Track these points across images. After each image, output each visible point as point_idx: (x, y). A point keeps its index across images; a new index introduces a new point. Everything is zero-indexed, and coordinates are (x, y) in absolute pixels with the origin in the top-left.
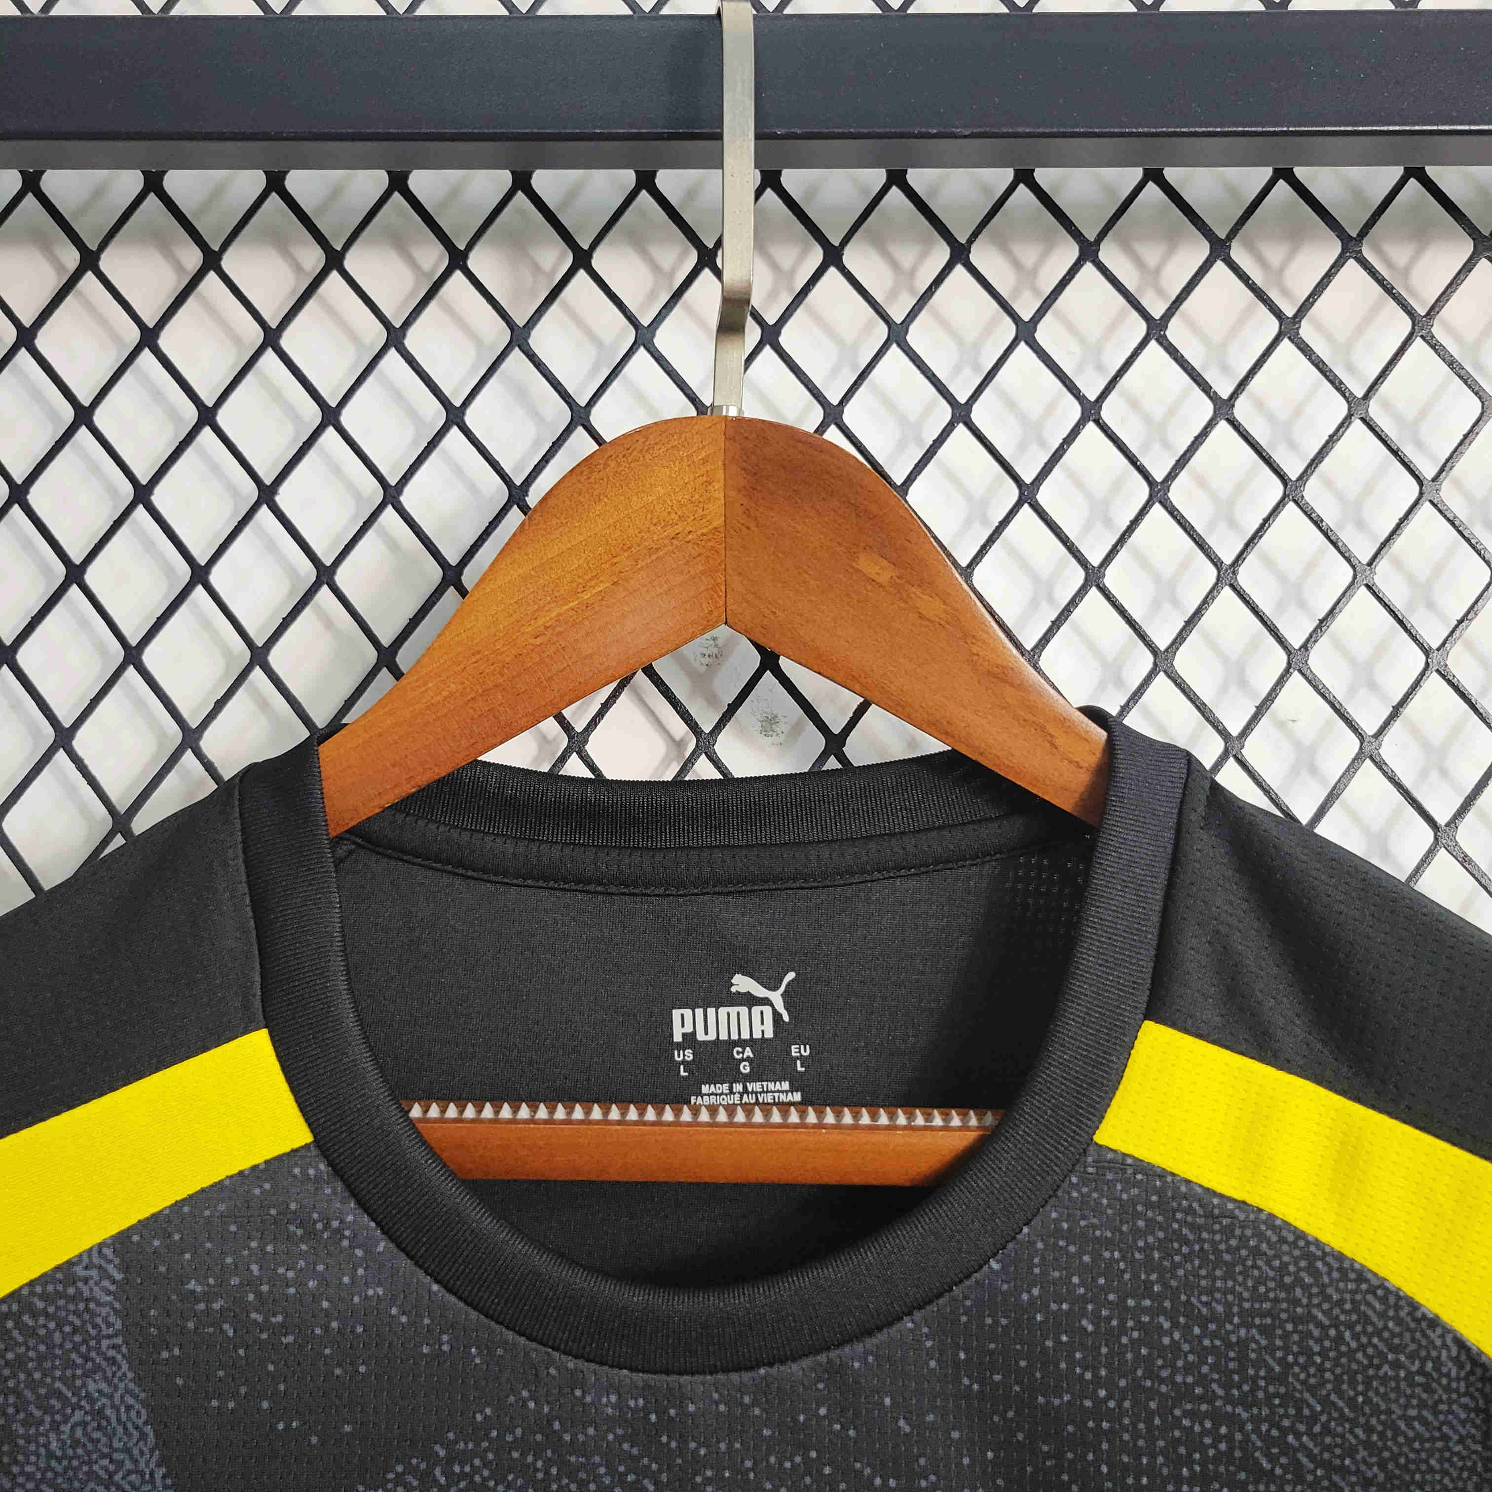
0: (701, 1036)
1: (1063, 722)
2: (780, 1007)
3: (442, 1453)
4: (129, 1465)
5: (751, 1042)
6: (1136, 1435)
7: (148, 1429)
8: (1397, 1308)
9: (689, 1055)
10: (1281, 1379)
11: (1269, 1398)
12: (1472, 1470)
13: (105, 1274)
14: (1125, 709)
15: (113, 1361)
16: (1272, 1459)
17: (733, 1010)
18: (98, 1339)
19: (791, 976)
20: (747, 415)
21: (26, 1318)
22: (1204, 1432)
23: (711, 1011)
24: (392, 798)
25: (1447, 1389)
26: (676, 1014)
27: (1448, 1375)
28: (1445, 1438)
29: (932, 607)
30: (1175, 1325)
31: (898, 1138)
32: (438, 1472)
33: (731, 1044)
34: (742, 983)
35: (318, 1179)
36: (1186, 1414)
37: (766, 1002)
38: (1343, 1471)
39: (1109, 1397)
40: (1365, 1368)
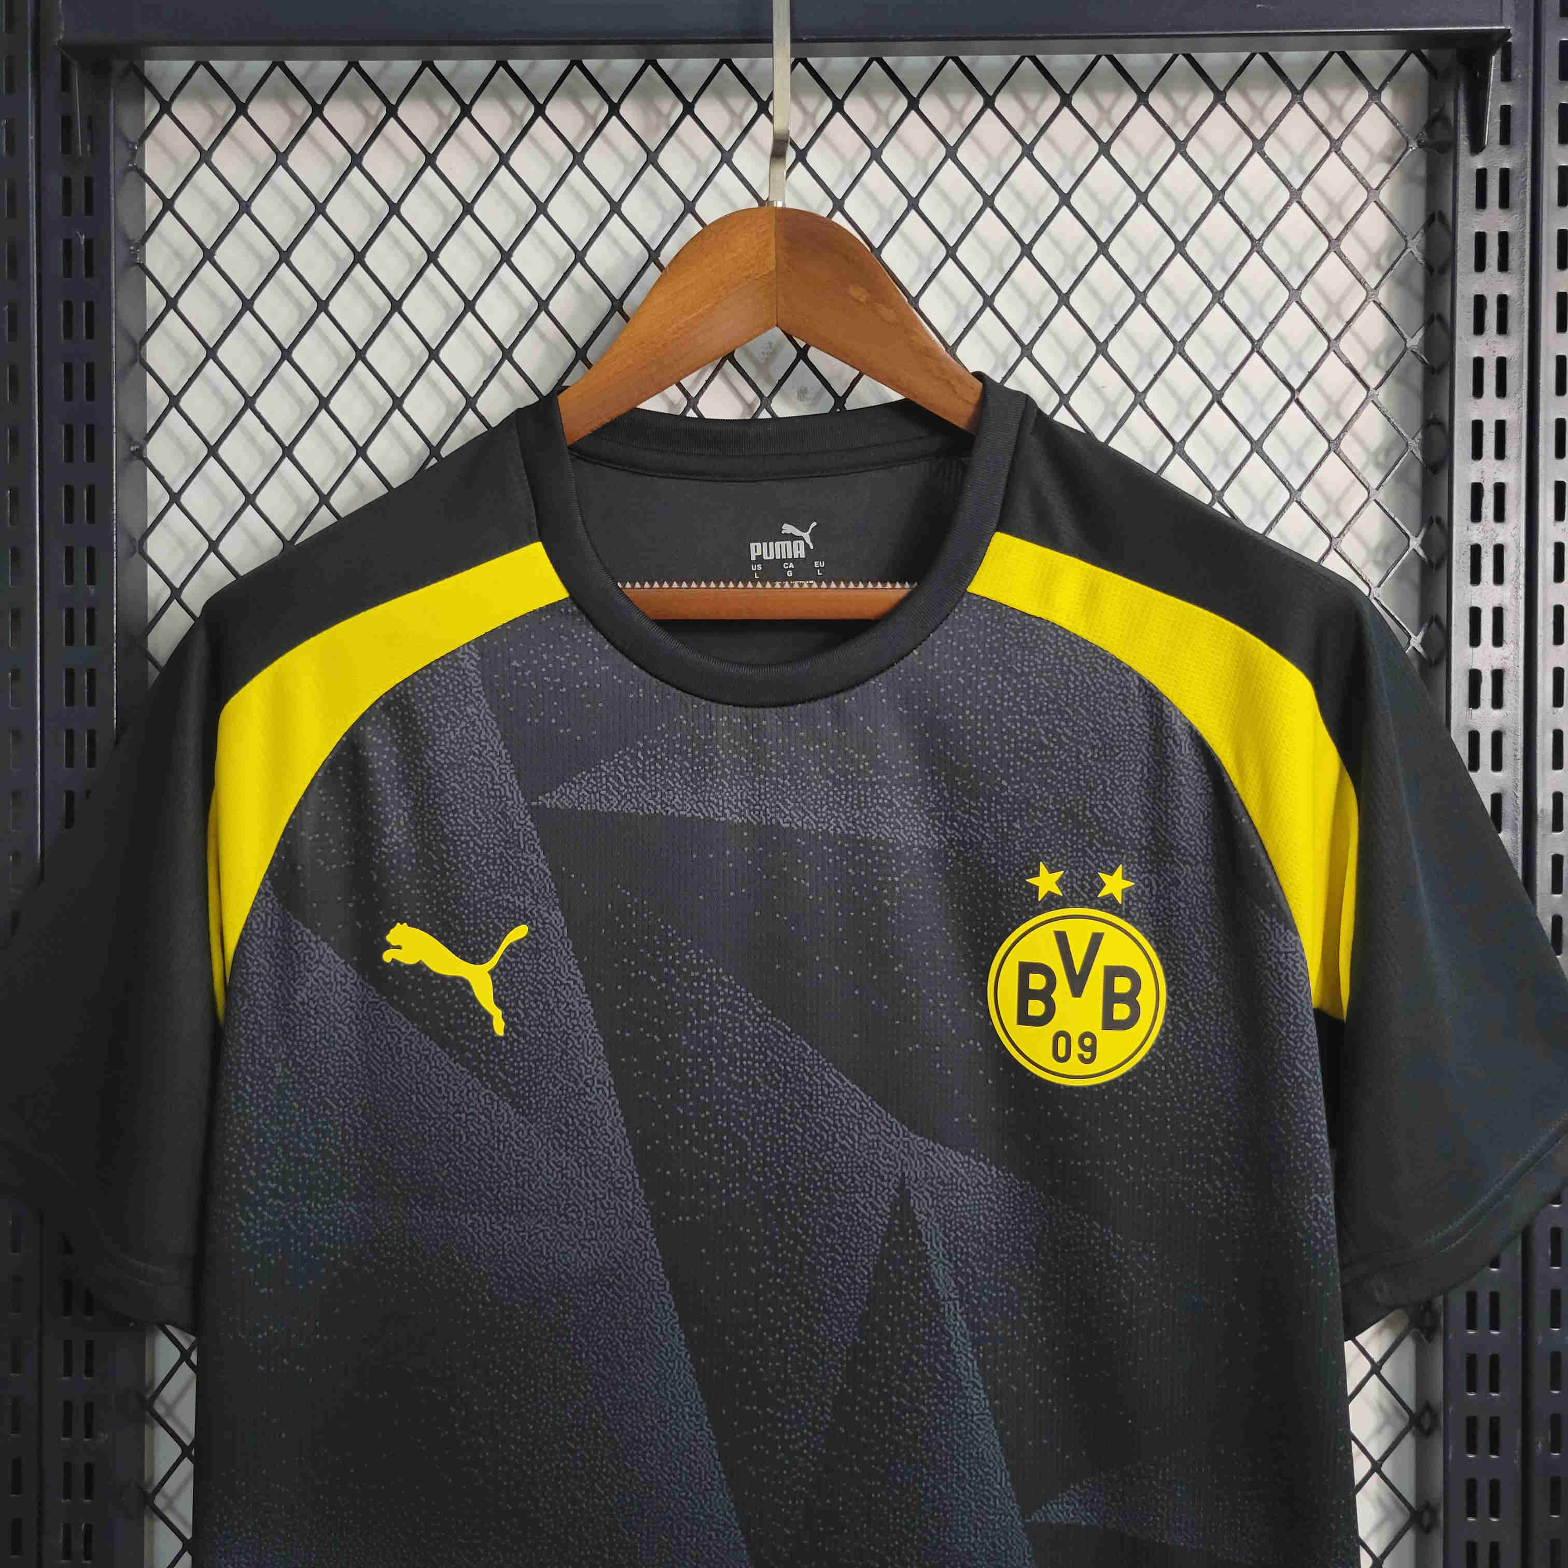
0: (766, 557)
1: (960, 378)
2: (808, 541)
3: (641, 745)
4: (489, 748)
5: (793, 560)
6: (983, 731)
7: (497, 732)
8: (1111, 664)
9: (759, 567)
10: (1053, 702)
11: (1048, 710)
12: (1144, 741)
13: (471, 657)
14: (1005, 379)
15: (478, 699)
16: (1050, 740)
17: (783, 543)
18: (471, 687)
19: (814, 524)
20: (789, 205)
21: (436, 677)
22: (1017, 728)
23: (771, 544)
24: (596, 425)
25: (1133, 701)
26: (752, 545)
27: (1134, 694)
28: (1132, 725)
29: (891, 316)
30: (1004, 679)
31: (869, 593)
32: (640, 755)
33: (782, 561)
34: (788, 529)
35: (573, 613)
36: (1008, 720)
37: (801, 538)
38: (1083, 743)
39: (971, 714)
40: (1094, 693)
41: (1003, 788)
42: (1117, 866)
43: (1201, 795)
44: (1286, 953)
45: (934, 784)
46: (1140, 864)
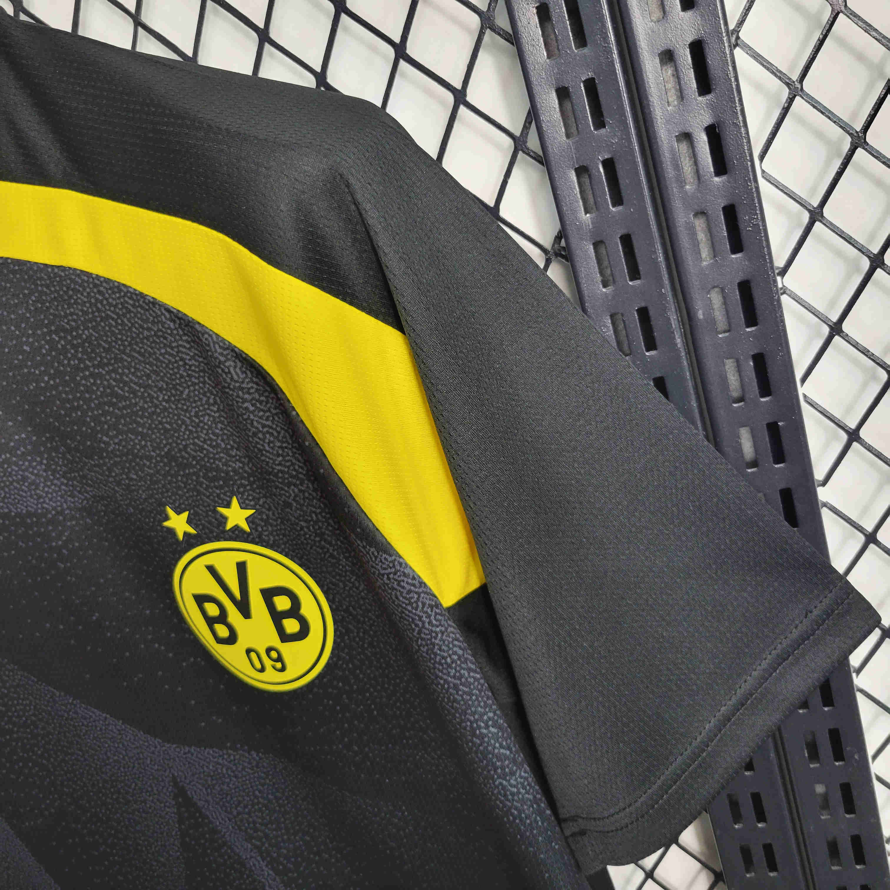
6: (67, 393)
8: (138, 300)
10: (110, 350)
11: (109, 361)
16: (123, 390)
22: (92, 385)
25: (173, 335)
27: (169, 328)
28: (183, 359)
30: (60, 337)
36: (82, 378)
38: (150, 387)
39: (50, 379)
40: (138, 335)
41: (107, 444)
42: (231, 498)
43: (276, 414)
44: (388, 574)
45: (56, 449)
46: (254, 491)
